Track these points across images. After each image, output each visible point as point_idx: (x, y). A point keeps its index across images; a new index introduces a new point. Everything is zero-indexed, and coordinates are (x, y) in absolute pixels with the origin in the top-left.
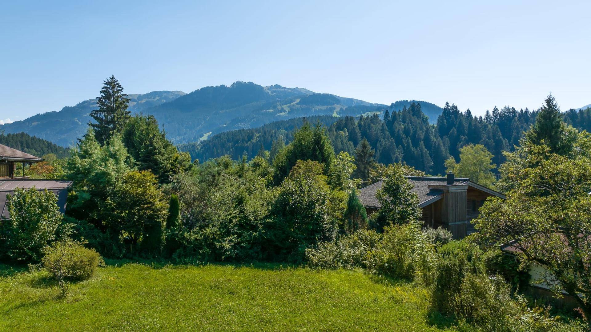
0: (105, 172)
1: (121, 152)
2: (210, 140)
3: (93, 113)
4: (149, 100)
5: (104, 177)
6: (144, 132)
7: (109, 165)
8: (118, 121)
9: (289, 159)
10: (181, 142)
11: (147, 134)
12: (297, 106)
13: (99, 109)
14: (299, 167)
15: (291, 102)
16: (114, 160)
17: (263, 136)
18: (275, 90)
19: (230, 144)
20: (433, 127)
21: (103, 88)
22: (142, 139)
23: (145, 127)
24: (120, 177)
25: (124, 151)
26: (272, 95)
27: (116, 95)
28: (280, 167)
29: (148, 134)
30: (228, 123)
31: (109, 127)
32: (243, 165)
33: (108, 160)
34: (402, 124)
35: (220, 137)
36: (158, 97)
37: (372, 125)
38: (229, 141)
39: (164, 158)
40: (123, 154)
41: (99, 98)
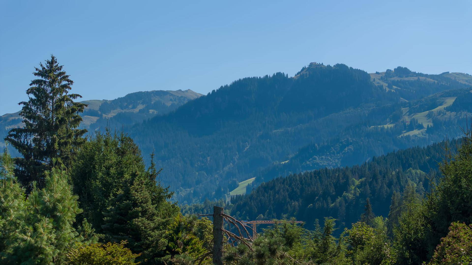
0: (32, 245)
1: (67, 203)
2: (252, 195)
3: (11, 135)
4: (123, 111)
5: (30, 257)
6: (112, 171)
7: (41, 230)
8: (62, 151)
9: (432, 224)
10: (189, 202)
11: (119, 174)
12: (448, 113)
13: (22, 126)
14: (457, 239)
15: (435, 106)
16: (52, 220)
17: (370, 184)
18: (396, 79)
19: (297, 203)
21: (34, 82)
22: (108, 186)
23: (114, 158)
24: (64, 257)
25: (72, 201)
26: (390, 91)
27: (58, 96)
28: (411, 243)
29: (121, 174)
30: (291, 156)
31: (43, 163)
32: (326, 239)
33: (39, 221)
35: (273, 188)
36: (143, 103)
38: (293, 196)
39: (152, 225)
40: (69, 208)
41: (25, 103)
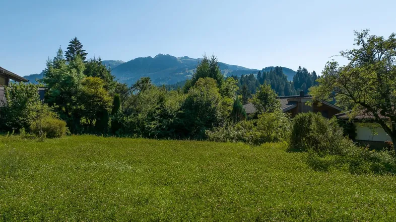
0: (70, 76)
5: (69, 80)
7: (73, 72)
14: (201, 82)
16: (76, 69)
18: (184, 59)
20: (291, 83)
21: (70, 45)
24: (80, 81)
26: (182, 63)
27: (78, 50)
33: (72, 69)
34: (269, 80)
37: (249, 81)
